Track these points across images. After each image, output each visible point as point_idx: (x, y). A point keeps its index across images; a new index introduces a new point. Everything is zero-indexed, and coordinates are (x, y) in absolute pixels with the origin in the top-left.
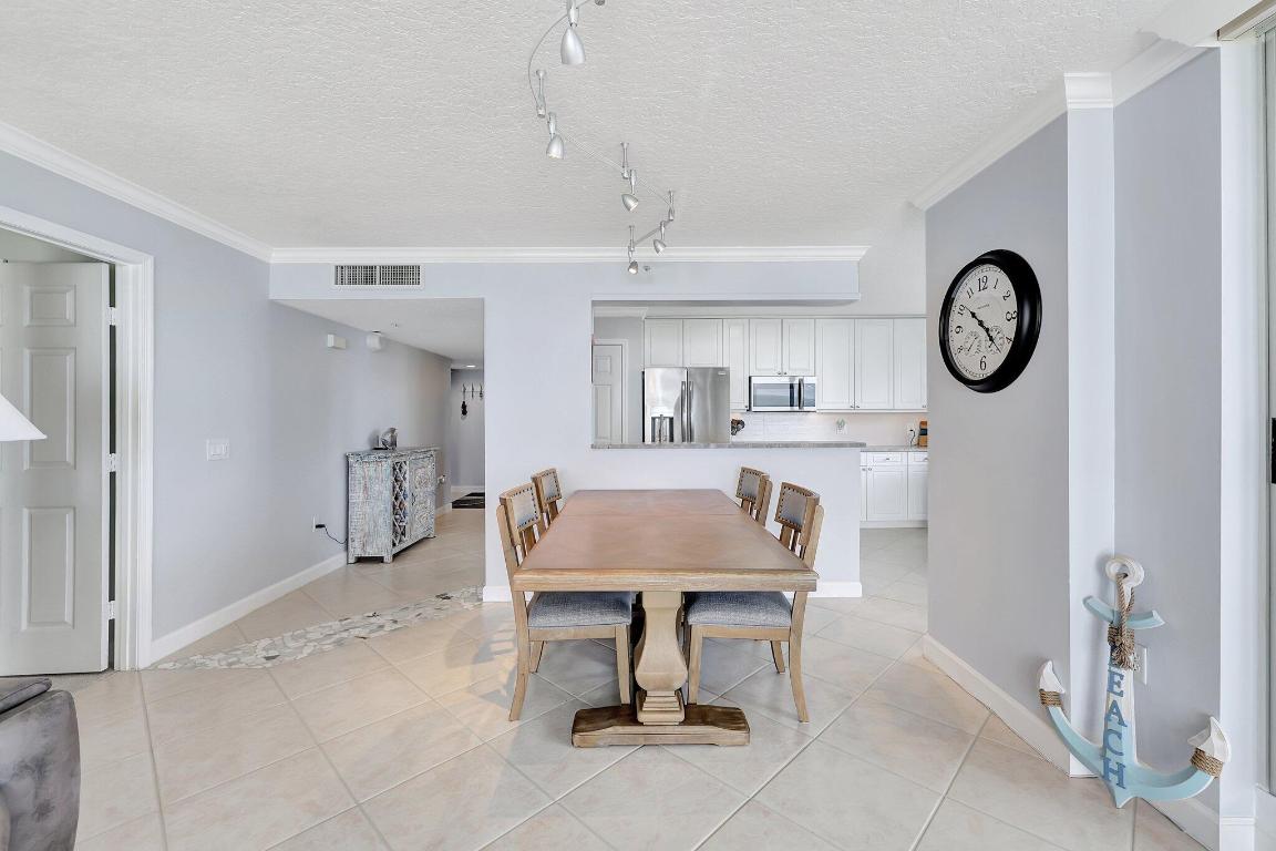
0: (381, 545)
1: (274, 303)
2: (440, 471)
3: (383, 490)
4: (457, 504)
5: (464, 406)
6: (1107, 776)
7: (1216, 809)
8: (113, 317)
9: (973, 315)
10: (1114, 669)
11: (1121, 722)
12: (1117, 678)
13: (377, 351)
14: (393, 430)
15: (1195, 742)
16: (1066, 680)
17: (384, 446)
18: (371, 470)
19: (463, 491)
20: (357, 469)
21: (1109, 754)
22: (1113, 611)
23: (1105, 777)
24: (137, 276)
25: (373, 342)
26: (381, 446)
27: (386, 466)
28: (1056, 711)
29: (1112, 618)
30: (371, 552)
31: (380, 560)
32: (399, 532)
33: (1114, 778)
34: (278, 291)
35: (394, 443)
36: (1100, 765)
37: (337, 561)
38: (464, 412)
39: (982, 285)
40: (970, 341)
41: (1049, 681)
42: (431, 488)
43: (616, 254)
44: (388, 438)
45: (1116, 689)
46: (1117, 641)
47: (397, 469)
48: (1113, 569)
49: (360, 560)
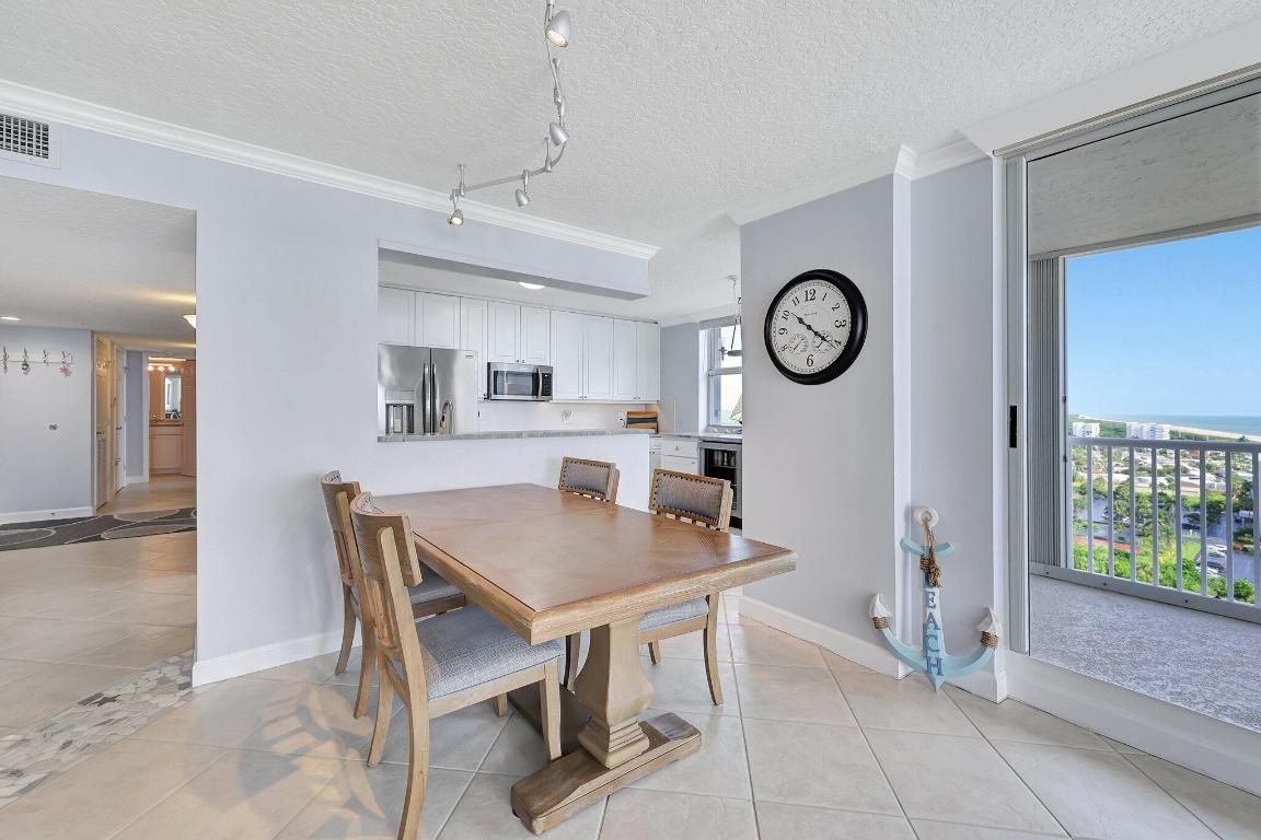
6: (928, 671)
7: (993, 672)
9: (801, 321)
10: (928, 590)
11: (936, 627)
12: (931, 596)
15: (982, 628)
16: (892, 607)
21: (930, 654)
22: (923, 547)
23: (928, 672)
28: (886, 631)
29: (922, 551)
33: (934, 670)
36: (924, 664)
39: (810, 297)
40: (797, 342)
41: (881, 610)
45: (931, 604)
46: (929, 570)
48: (919, 516)
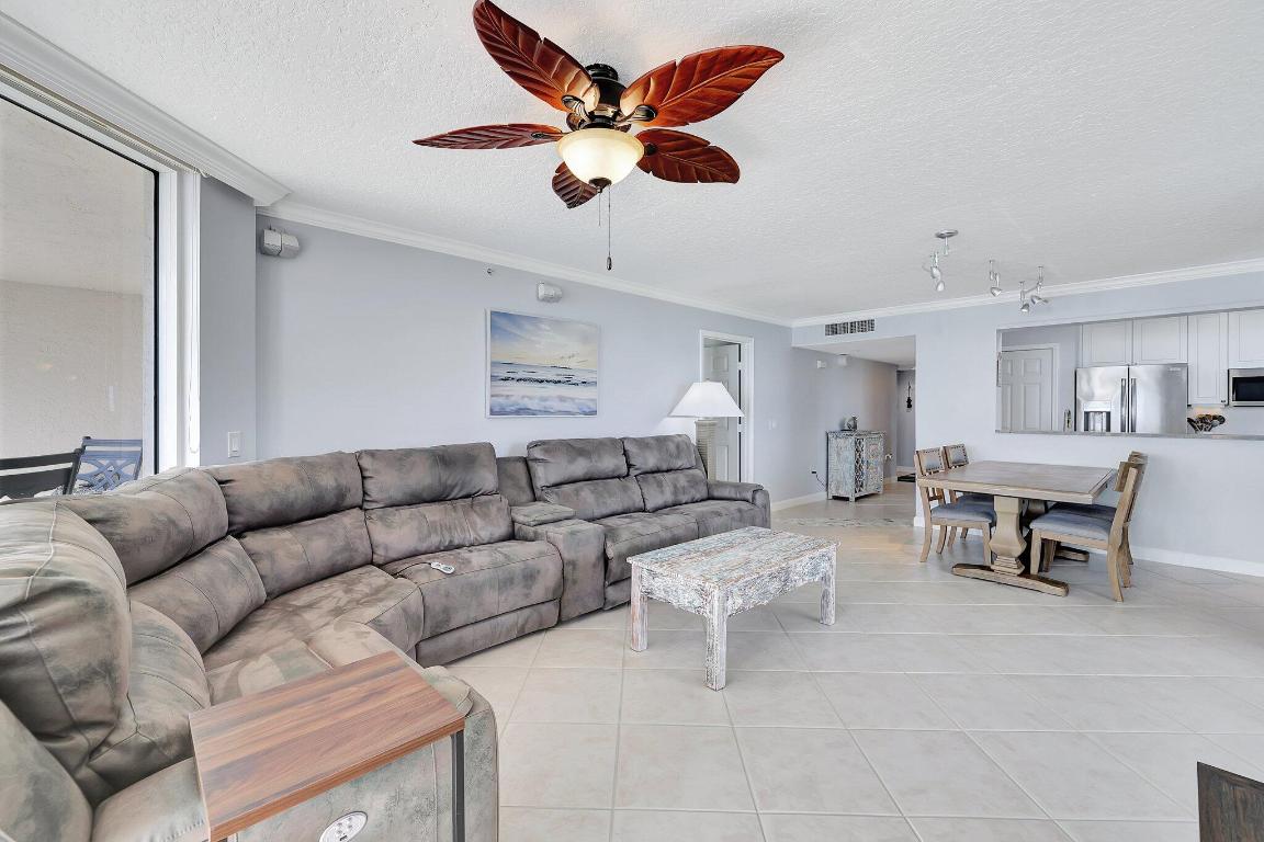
0: (847, 490)
1: (794, 348)
2: (887, 450)
3: (850, 455)
4: (900, 479)
5: (909, 401)
8: (740, 366)
13: (845, 367)
14: (854, 418)
17: (850, 428)
18: (841, 442)
19: (907, 471)
20: (833, 442)
24: (749, 348)
25: (843, 361)
26: (847, 428)
27: (851, 440)
30: (842, 494)
31: (847, 499)
32: (859, 485)
34: (797, 342)
35: (855, 427)
37: (822, 496)
38: (909, 406)
42: (880, 459)
43: (1014, 296)
44: (852, 423)
47: (858, 443)
49: (835, 498)
